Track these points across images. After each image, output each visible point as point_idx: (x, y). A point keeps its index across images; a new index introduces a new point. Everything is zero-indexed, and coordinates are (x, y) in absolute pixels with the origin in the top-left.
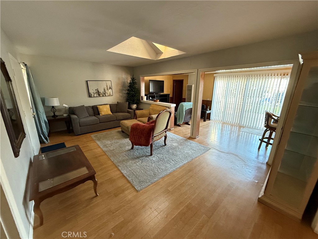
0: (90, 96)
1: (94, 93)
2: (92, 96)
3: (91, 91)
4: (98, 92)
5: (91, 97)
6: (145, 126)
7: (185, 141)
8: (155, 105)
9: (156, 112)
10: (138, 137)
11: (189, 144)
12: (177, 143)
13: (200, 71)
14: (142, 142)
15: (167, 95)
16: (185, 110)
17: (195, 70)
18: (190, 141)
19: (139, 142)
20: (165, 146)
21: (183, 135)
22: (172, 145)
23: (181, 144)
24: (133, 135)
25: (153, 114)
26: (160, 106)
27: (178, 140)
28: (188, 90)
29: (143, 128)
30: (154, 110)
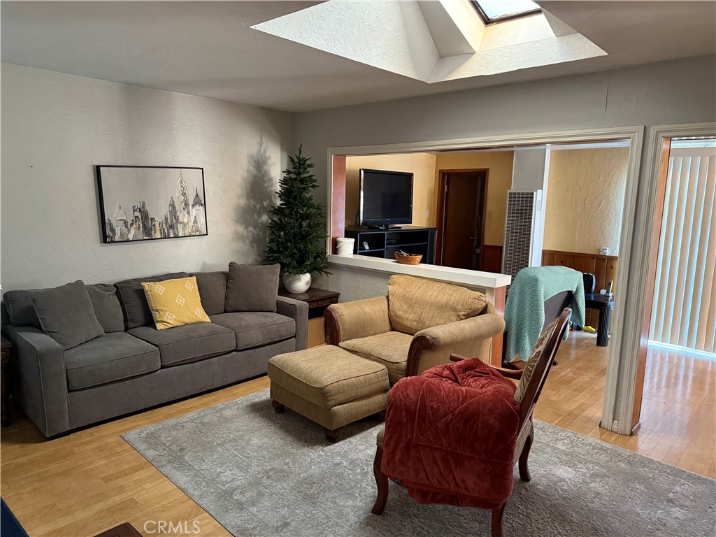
0: (106, 237)
1: (126, 223)
2: (117, 238)
3: (113, 214)
4: (145, 215)
5: (112, 242)
6: (471, 398)
7: (595, 451)
8: (413, 278)
9: (425, 310)
10: (438, 455)
11: (623, 465)
12: (569, 467)
13: (658, 133)
14: (466, 488)
15: (428, 231)
16: (545, 298)
17: (631, 127)
18: (620, 450)
19: (448, 482)
20: (526, 484)
21: (560, 415)
22: (553, 475)
23: (587, 469)
24: (407, 447)
25: (410, 317)
26: (438, 284)
27: (563, 448)
28: (514, 212)
29: (467, 408)
30: (410, 302)
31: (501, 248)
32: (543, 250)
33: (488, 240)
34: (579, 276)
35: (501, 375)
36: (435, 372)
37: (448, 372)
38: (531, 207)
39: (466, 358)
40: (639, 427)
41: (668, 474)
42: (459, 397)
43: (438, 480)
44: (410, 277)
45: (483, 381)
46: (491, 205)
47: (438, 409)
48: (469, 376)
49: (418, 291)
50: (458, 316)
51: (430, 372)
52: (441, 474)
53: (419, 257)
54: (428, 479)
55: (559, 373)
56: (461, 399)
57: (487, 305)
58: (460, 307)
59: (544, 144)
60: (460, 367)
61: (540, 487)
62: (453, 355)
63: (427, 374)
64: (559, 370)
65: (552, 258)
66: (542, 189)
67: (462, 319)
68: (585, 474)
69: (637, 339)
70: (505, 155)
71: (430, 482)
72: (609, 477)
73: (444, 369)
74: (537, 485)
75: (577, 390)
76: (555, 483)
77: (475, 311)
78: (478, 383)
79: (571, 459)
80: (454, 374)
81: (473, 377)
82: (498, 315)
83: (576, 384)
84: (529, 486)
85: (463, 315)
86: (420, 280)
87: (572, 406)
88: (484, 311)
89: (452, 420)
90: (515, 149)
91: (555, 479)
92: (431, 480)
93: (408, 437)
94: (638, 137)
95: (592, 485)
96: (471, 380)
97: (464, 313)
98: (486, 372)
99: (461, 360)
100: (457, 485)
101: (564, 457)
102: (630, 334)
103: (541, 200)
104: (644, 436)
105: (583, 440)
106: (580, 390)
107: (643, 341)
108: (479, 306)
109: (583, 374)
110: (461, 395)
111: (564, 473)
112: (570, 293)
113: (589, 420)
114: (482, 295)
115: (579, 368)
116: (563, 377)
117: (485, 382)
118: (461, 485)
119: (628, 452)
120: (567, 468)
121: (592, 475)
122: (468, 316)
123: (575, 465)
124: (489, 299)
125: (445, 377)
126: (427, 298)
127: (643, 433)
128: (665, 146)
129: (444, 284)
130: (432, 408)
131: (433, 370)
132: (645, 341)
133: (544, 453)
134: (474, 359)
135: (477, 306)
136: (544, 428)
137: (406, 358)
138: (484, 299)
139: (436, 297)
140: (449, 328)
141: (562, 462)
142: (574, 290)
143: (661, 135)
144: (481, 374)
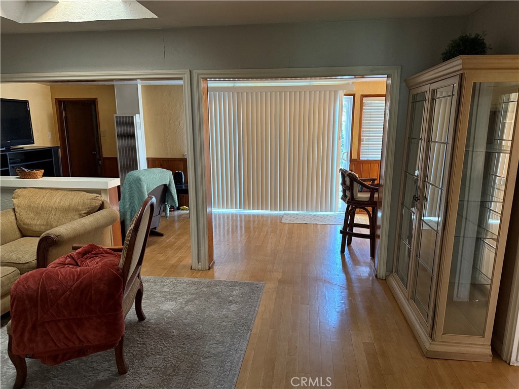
6: (84, 274)
7: (188, 286)
8: (37, 190)
9: (51, 215)
10: (61, 325)
11: (205, 289)
12: (172, 301)
13: (198, 75)
14: (88, 341)
15: (51, 149)
16: (147, 192)
17: (181, 70)
18: (203, 280)
19: (73, 342)
20: (143, 323)
21: (166, 269)
22: (161, 310)
23: (183, 299)
24: (34, 327)
25: (38, 223)
26: (60, 192)
27: (168, 290)
28: (121, 131)
29: (81, 282)
30: (37, 211)
31: (116, 159)
32: (147, 158)
33: (106, 154)
34: (169, 174)
35: (112, 252)
36: (59, 262)
37: (70, 260)
38: (133, 127)
39: (84, 246)
40: (214, 263)
41: (229, 286)
42: (74, 276)
43: (64, 343)
44: (34, 189)
45: (97, 259)
46: (103, 126)
47: (57, 290)
48: (87, 258)
49: (42, 200)
50: (80, 215)
51: (54, 264)
52: (66, 338)
53: (41, 172)
54: (56, 345)
55: (165, 241)
56: (76, 277)
57: (103, 203)
58: (80, 208)
59: (136, 79)
60: (79, 253)
61: (152, 321)
62: (74, 245)
63: (52, 266)
64: (165, 239)
65: (153, 163)
66: (139, 114)
67: (83, 217)
68: (181, 302)
69: (205, 209)
70: (108, 87)
71: (58, 346)
72: (196, 299)
73: (66, 258)
74: (150, 320)
75: (177, 249)
76: (163, 315)
77: (94, 209)
78: (93, 262)
79: (172, 296)
80: (75, 260)
81: (90, 258)
82: (114, 209)
83: (176, 246)
84: (145, 323)
85: (84, 213)
86: (44, 191)
87: (173, 261)
88: (102, 207)
89: (70, 295)
90: (115, 83)
91: (162, 312)
92: (58, 345)
93: (34, 319)
94: (187, 77)
95: (187, 308)
96: (88, 261)
97: (84, 212)
98: (100, 252)
99: (80, 247)
100: (81, 341)
101: (168, 296)
102: (200, 207)
103: (140, 122)
104: (217, 267)
105: (181, 281)
106: (179, 248)
107: (208, 210)
108: (97, 204)
109: (181, 238)
110: (76, 274)
111: (169, 306)
112: (165, 185)
113: (185, 266)
114: (98, 195)
115: (179, 235)
116: (168, 243)
117: (99, 260)
118: (84, 341)
119: (208, 280)
120: (170, 302)
121: (186, 301)
122: (88, 213)
123: (176, 298)
124: (105, 198)
125: (67, 264)
126: (51, 204)
127: (216, 266)
128: (203, 85)
129: (65, 192)
130: (52, 290)
131: (57, 261)
132: (210, 209)
133: (155, 297)
134: (90, 245)
135: (94, 205)
136: (155, 280)
137: (35, 257)
138: (100, 198)
139: (60, 202)
140: (71, 225)
141: (167, 300)
142: (168, 183)
143: (200, 76)
144: (97, 255)
